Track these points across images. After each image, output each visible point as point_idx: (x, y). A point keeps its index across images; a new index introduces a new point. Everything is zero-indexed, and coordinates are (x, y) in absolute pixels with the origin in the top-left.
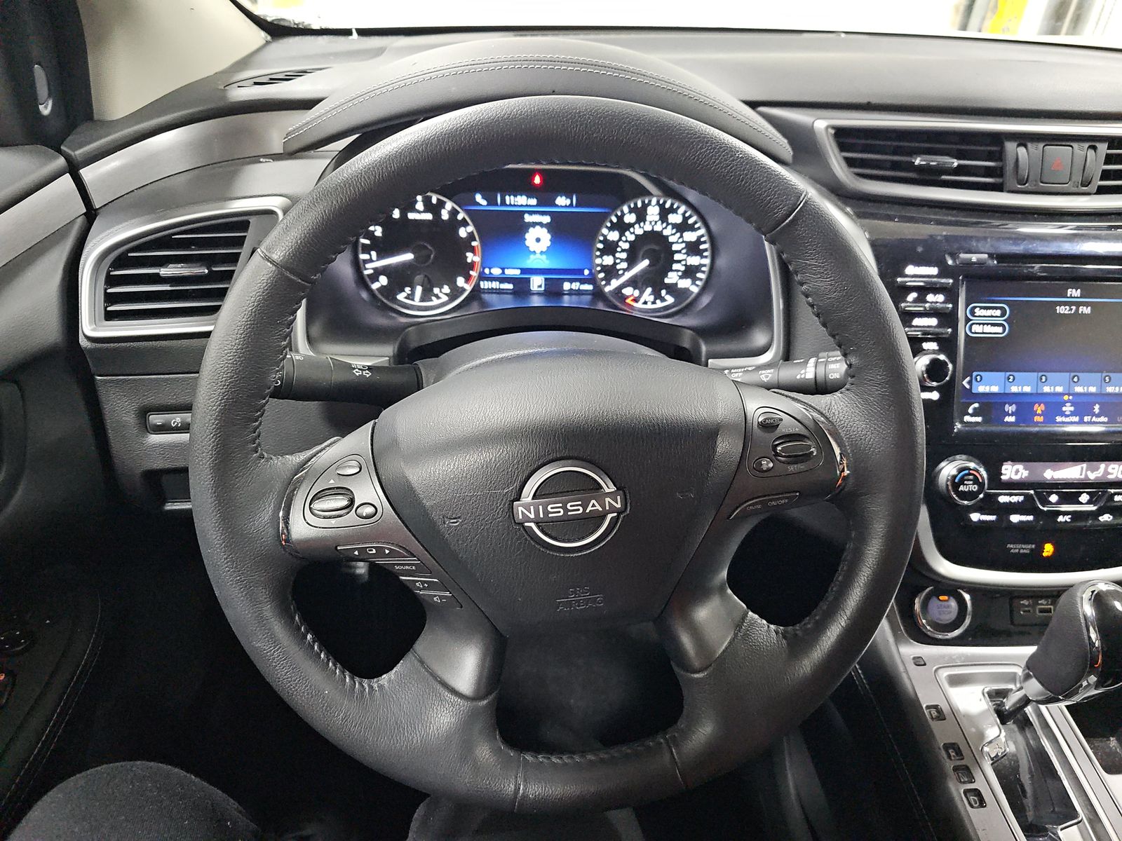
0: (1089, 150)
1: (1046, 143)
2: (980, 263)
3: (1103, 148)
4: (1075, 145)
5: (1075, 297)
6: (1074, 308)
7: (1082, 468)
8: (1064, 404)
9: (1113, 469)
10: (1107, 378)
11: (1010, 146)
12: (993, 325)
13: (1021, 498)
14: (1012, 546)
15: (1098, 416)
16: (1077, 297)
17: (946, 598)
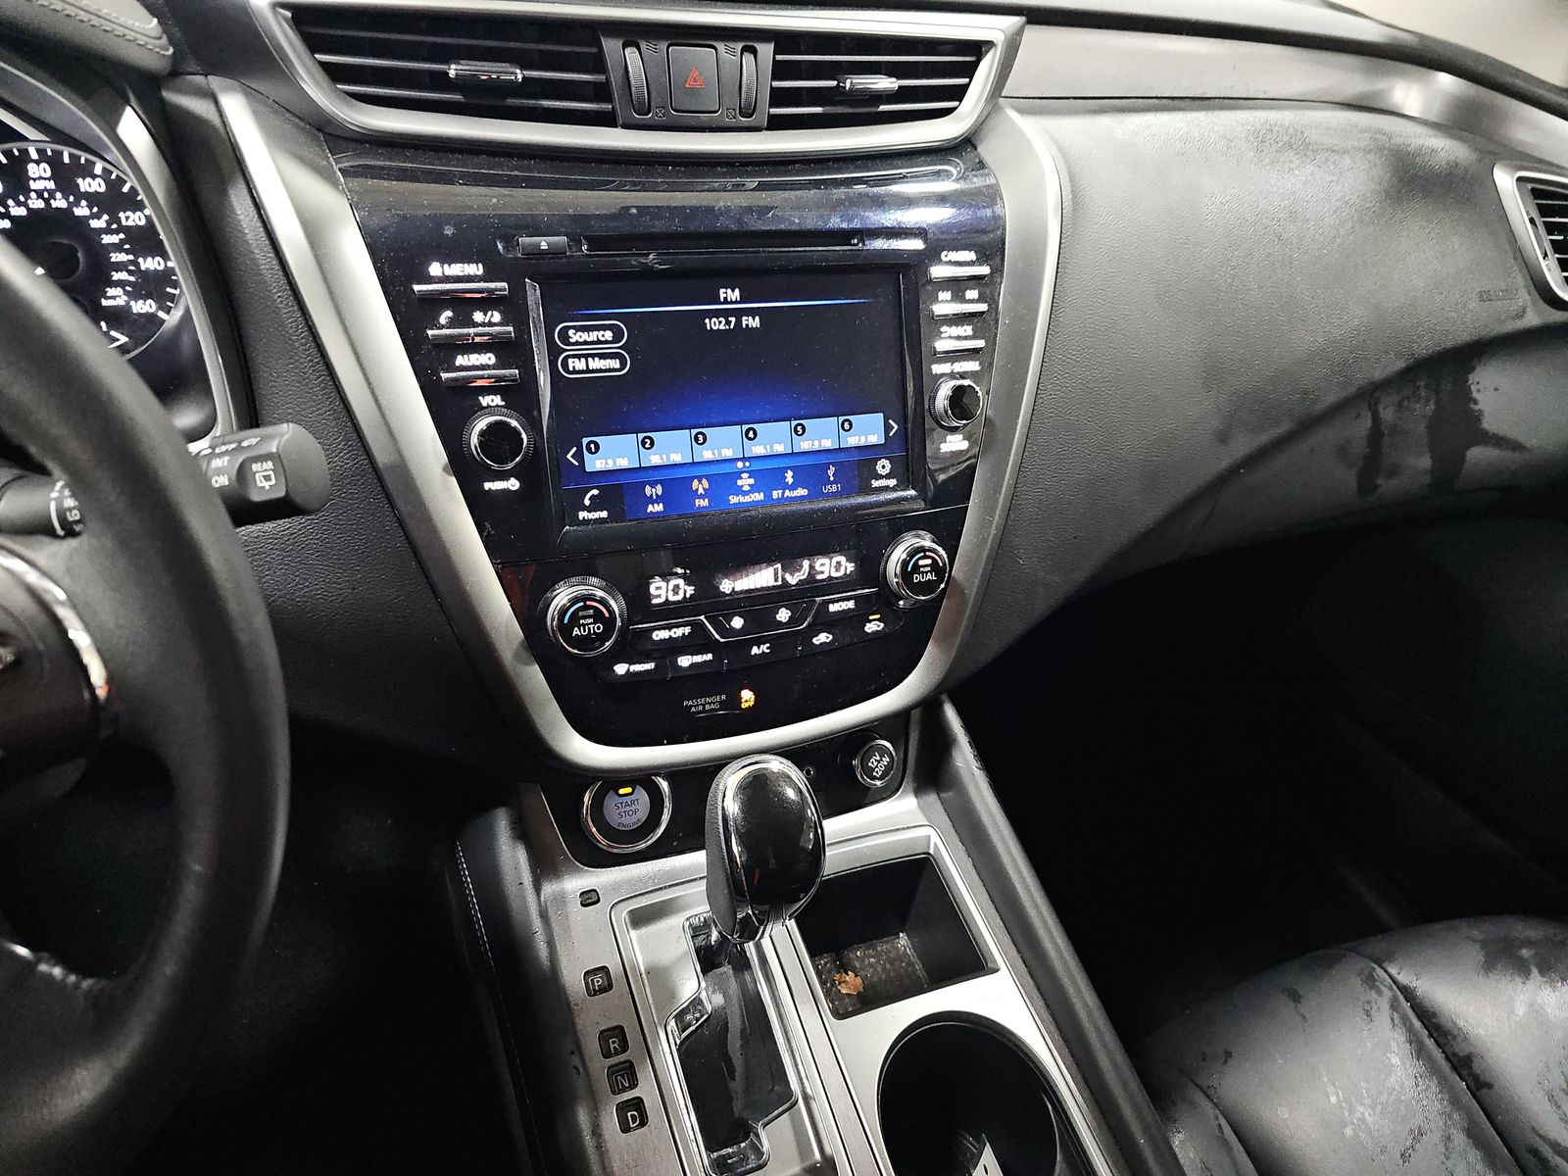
0: (746, 54)
1: (669, 42)
2: (554, 253)
3: (766, 50)
4: (721, 46)
5: (732, 302)
6: (733, 319)
7: (776, 570)
8: (738, 475)
9: (823, 565)
10: (799, 428)
11: (611, 46)
12: (603, 356)
13: (687, 630)
14: (690, 703)
15: (793, 487)
16: (736, 302)
17: (629, 790)
